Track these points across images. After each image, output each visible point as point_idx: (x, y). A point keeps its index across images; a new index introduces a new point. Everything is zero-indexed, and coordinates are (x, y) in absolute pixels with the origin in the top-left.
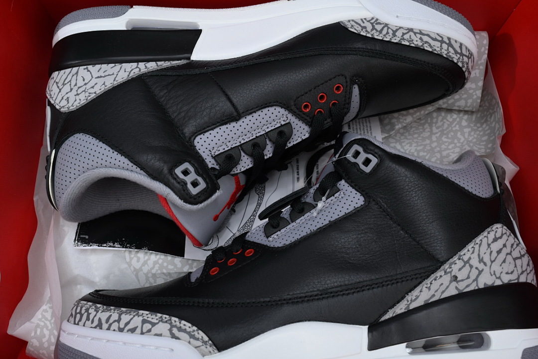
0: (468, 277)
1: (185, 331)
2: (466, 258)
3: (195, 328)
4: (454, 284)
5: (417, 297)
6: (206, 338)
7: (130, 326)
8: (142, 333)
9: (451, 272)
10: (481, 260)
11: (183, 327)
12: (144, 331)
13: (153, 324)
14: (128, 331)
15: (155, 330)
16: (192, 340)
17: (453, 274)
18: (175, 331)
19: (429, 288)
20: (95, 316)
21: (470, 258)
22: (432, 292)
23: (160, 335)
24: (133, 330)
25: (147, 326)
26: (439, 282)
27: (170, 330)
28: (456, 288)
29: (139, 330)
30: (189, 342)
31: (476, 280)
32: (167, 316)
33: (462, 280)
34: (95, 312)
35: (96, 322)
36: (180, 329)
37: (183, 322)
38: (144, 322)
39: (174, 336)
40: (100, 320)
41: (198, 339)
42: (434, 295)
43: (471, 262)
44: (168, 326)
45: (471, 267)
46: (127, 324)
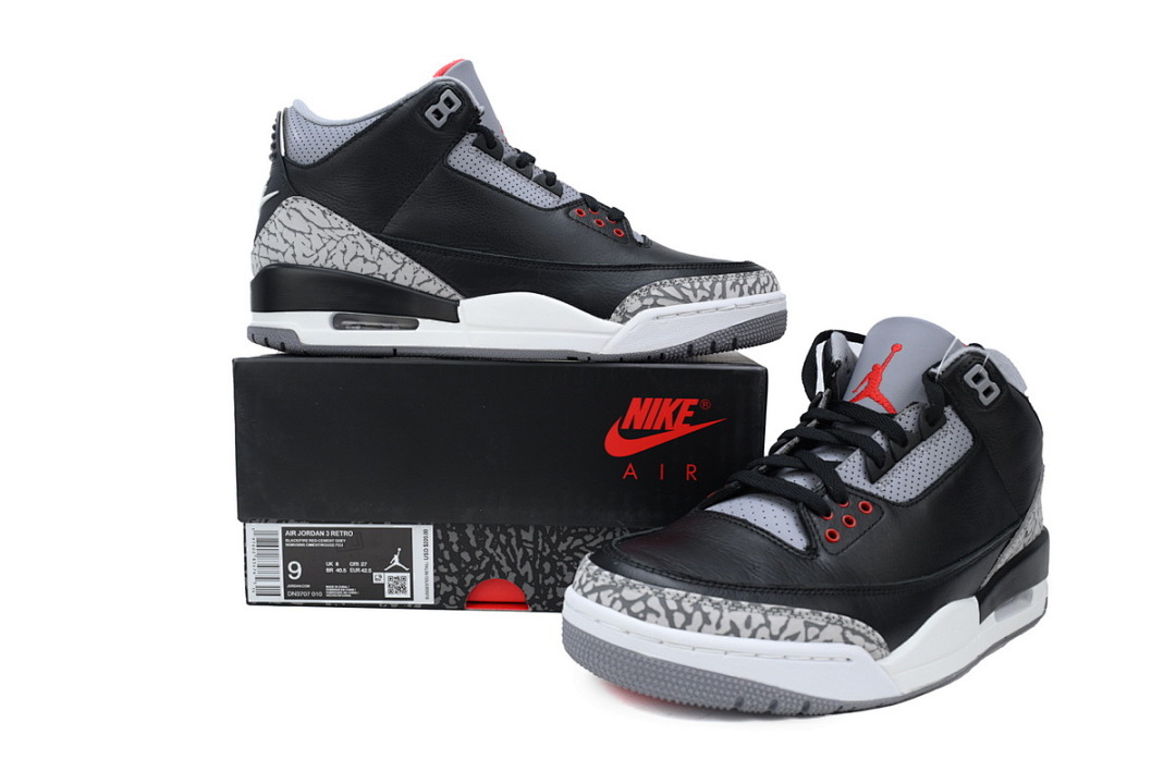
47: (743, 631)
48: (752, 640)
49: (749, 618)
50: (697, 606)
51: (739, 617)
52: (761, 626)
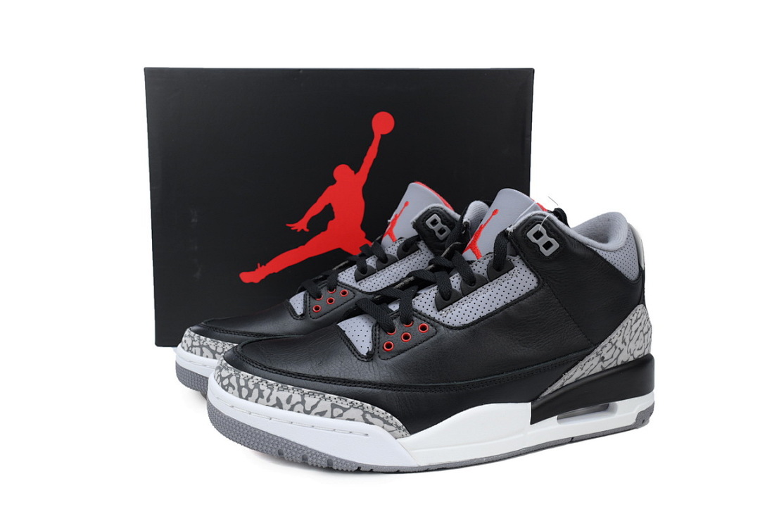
0: (612, 357)
1: (378, 417)
2: (613, 341)
3: (389, 415)
4: (601, 363)
5: (572, 376)
6: (400, 424)
7: (318, 409)
8: (332, 417)
9: (601, 354)
10: (624, 342)
11: (376, 413)
12: (335, 415)
13: (345, 410)
14: (316, 414)
15: (346, 415)
16: (385, 425)
17: (602, 355)
18: (368, 416)
19: (582, 369)
20: (271, 394)
21: (617, 341)
22: (583, 371)
23: (353, 420)
24: (322, 414)
25: (337, 411)
26: (590, 363)
27: (363, 416)
28: (602, 366)
29: (329, 413)
30: (383, 427)
31: (617, 358)
32: (359, 402)
33: (608, 360)
34: (269, 391)
35: (273, 401)
36: (373, 415)
37: (377, 408)
38: (334, 406)
39: (367, 422)
40: (278, 399)
41: (392, 425)
42: (584, 374)
43: (617, 344)
44: (362, 413)
45: (616, 348)
46: (314, 407)
47: (285, 405)
48: (291, 412)
49: (291, 396)
50: (257, 385)
51: (283, 395)
52: (298, 403)
